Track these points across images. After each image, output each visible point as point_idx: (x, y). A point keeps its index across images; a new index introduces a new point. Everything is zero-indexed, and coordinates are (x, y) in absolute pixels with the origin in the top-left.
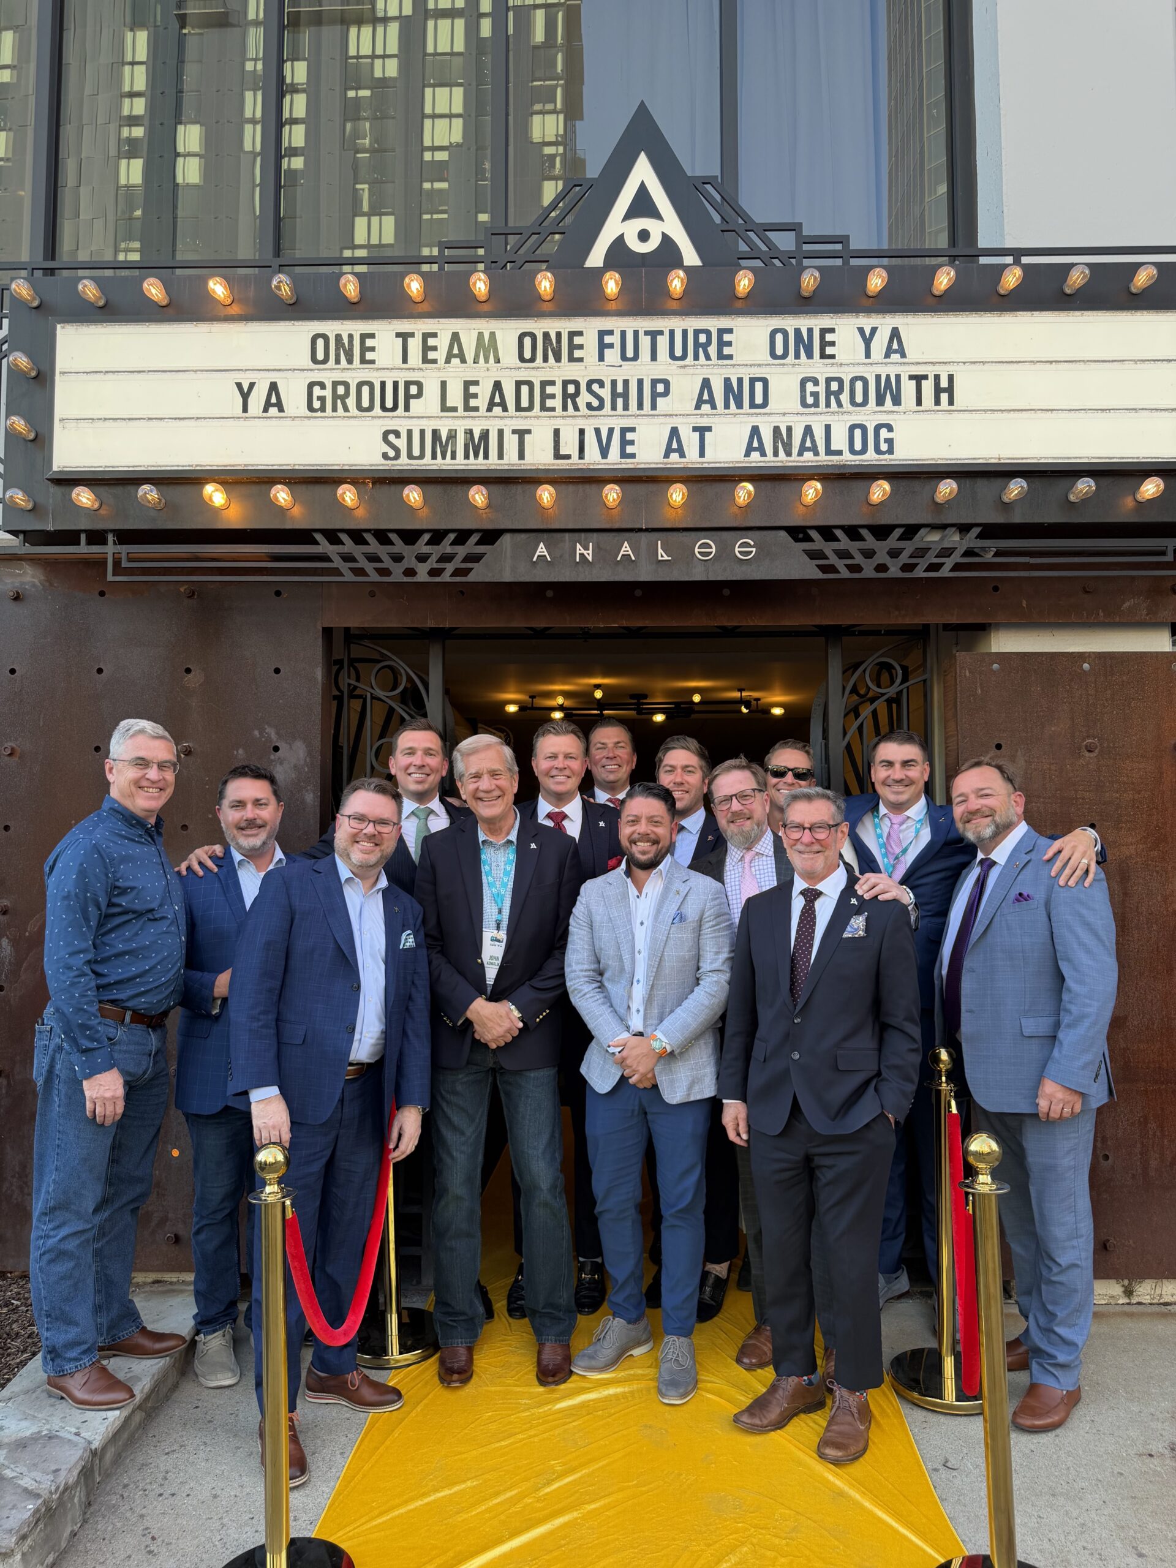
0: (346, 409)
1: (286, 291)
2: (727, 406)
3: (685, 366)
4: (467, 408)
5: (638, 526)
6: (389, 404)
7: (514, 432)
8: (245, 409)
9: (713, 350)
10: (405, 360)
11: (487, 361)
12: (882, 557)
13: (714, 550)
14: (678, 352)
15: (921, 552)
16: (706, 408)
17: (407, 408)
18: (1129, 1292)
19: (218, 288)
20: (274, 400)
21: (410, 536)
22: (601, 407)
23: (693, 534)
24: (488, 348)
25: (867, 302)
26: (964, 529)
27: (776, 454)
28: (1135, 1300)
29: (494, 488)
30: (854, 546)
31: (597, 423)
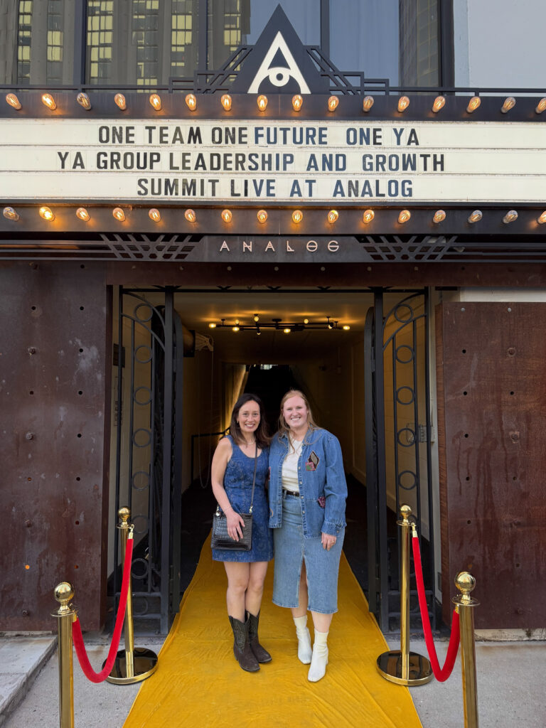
0: (118, 167)
1: (85, 102)
2: (324, 169)
3: (301, 147)
4: (184, 167)
5: (276, 233)
6: (142, 165)
7: (210, 181)
8: (63, 167)
9: (316, 139)
10: (150, 141)
11: (195, 142)
12: (405, 251)
13: (316, 246)
14: (298, 140)
15: (426, 249)
16: (313, 170)
17: (151, 167)
18: (529, 635)
19: (47, 100)
20: (79, 162)
21: (153, 237)
22: (257, 168)
23: (305, 238)
24: (195, 135)
25: (399, 115)
26: (448, 237)
27: (350, 195)
28: (532, 639)
29: (199, 211)
30: (390, 245)
31: (254, 177)
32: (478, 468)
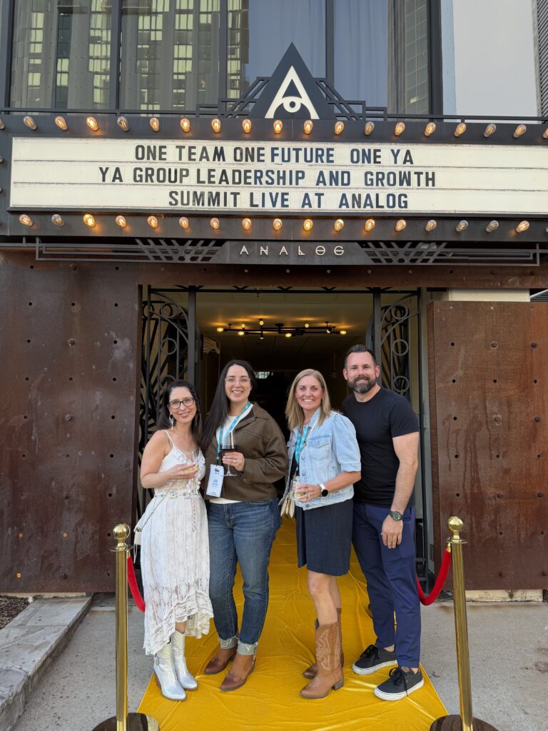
0: (152, 181)
1: (124, 125)
2: (331, 184)
3: (312, 165)
4: (210, 182)
5: (289, 239)
6: (173, 179)
7: (232, 193)
8: (104, 180)
9: (324, 158)
10: (180, 159)
11: (219, 160)
12: (401, 256)
13: (324, 251)
14: (309, 159)
15: (420, 253)
16: (321, 185)
17: (181, 181)
18: (511, 596)
19: (91, 122)
20: (118, 176)
21: (182, 242)
22: (272, 183)
23: (315, 243)
24: (219, 154)
25: (394, 138)
26: (439, 243)
27: (353, 207)
28: (514, 599)
29: (222, 220)
30: (389, 250)
31: (271, 190)
32: (465, 447)
